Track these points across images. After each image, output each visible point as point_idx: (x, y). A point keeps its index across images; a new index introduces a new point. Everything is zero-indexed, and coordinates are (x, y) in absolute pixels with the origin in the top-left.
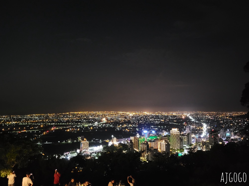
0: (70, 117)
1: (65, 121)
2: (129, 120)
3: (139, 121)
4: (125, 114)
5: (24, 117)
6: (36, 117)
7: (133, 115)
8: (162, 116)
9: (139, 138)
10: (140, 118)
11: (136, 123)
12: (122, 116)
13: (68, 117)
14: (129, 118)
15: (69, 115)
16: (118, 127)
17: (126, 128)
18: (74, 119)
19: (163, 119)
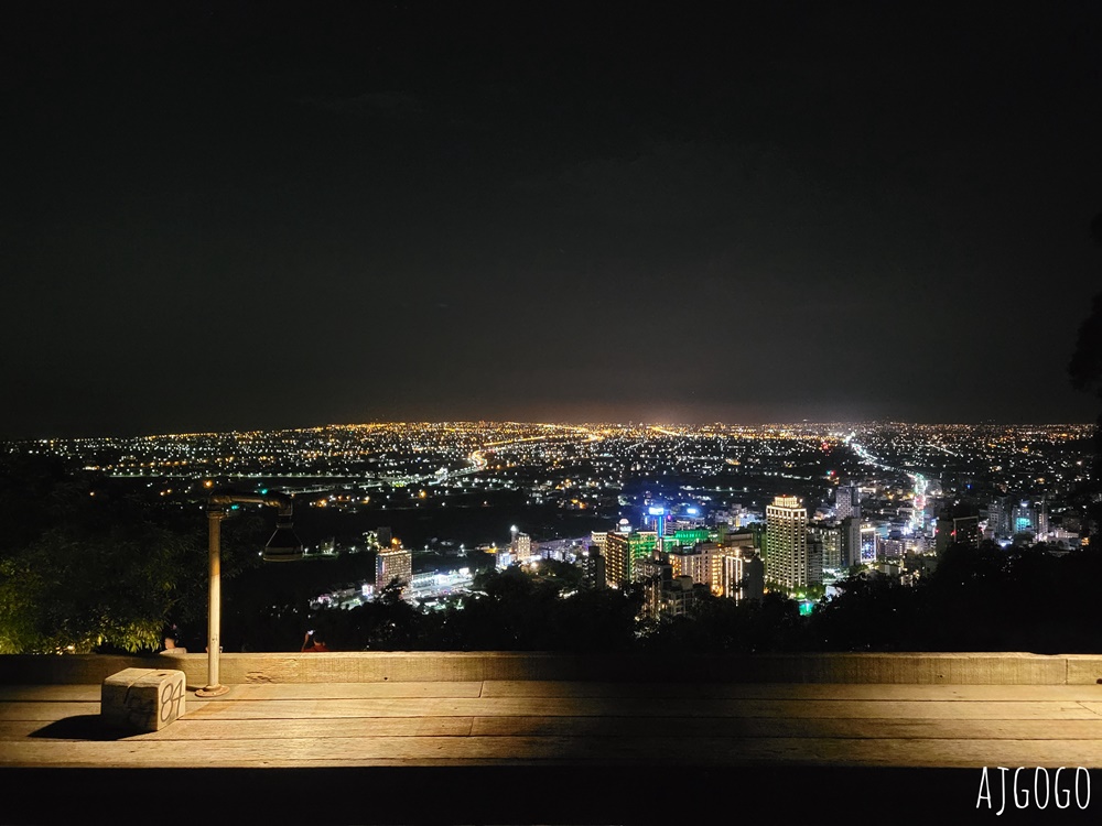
0: (329, 444)
1: (308, 463)
2: (586, 462)
3: (629, 465)
4: (569, 433)
5: (130, 444)
6: (181, 443)
7: (602, 438)
8: (733, 442)
9: (627, 539)
10: (632, 451)
11: (616, 475)
12: (555, 440)
13: (321, 445)
14: (586, 451)
15: (326, 440)
16: (537, 492)
17: (572, 493)
18: (348, 456)
19: (734, 457)
